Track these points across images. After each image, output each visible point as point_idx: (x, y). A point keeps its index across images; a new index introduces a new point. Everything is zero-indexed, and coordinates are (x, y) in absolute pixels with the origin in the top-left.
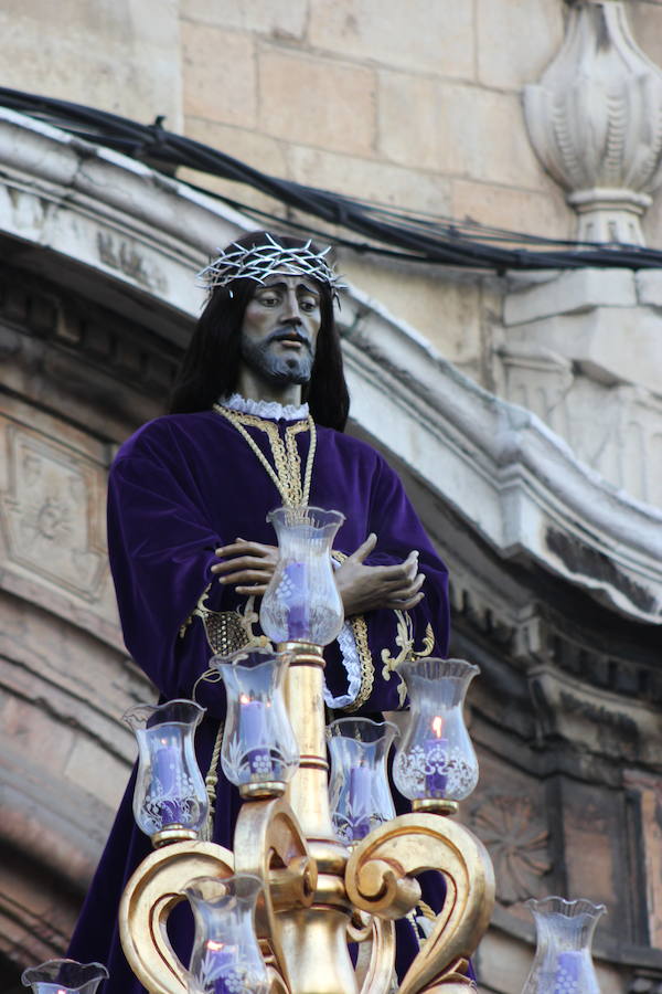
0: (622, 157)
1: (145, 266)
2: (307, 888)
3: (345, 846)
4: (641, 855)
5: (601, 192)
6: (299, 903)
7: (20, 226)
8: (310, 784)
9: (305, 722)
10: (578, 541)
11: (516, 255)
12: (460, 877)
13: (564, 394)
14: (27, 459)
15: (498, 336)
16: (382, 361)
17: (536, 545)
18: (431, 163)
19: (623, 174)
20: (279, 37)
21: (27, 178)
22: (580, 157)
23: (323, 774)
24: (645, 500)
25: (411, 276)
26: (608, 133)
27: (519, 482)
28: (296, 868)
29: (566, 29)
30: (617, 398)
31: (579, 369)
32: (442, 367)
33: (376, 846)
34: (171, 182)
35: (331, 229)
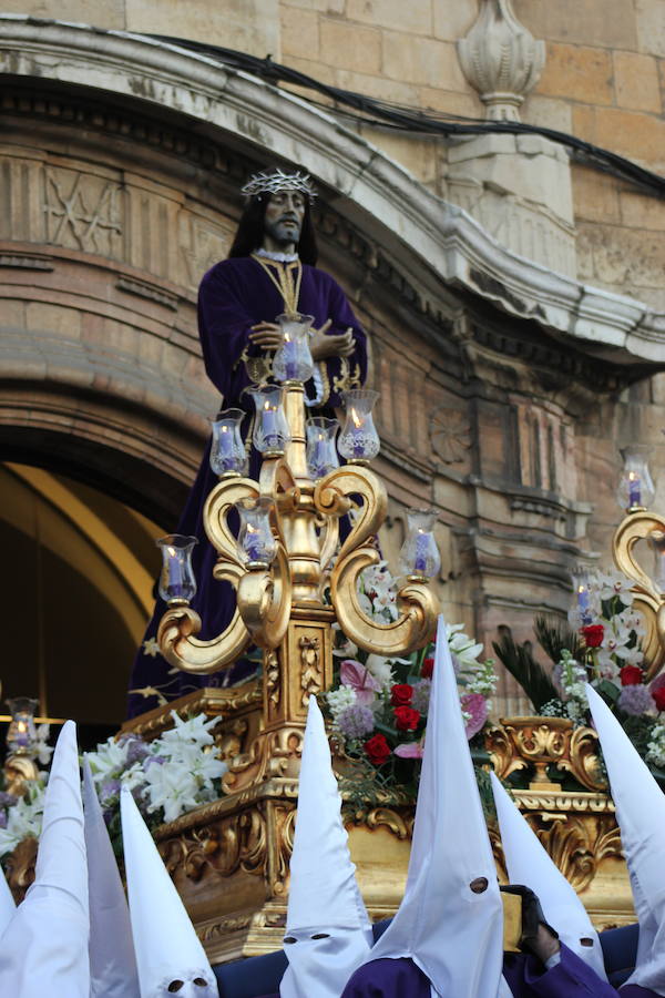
0: (508, 76)
1: (262, 132)
2: (295, 501)
3: (314, 481)
4: (518, 438)
5: (498, 94)
6: (291, 509)
7: (198, 111)
8: (297, 450)
9: (294, 419)
10: (486, 275)
11: (453, 126)
12: (370, 497)
13: (479, 199)
14: (200, 233)
15: (445, 169)
16: (385, 181)
17: (464, 277)
18: (410, 79)
19: (509, 85)
20: (331, 14)
21: (200, 86)
22: (487, 76)
23: (303, 446)
24: (520, 254)
25: (399, 138)
26: (501, 64)
27: (456, 245)
28: (290, 492)
29: (479, 10)
30: (507, 202)
31: (487, 186)
32: (416, 185)
33: (329, 481)
34: (275, 89)
35: (358, 113)
